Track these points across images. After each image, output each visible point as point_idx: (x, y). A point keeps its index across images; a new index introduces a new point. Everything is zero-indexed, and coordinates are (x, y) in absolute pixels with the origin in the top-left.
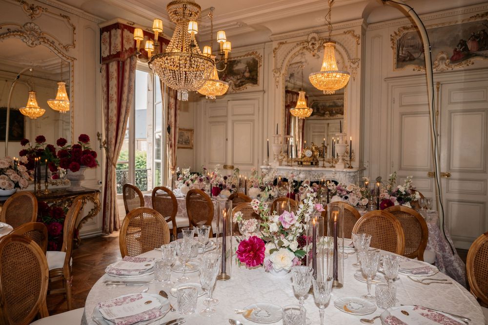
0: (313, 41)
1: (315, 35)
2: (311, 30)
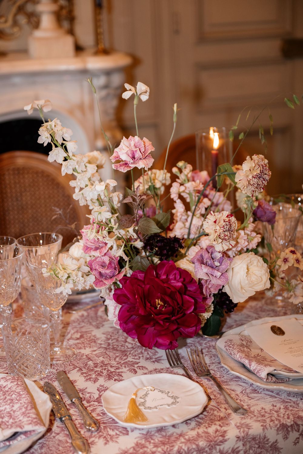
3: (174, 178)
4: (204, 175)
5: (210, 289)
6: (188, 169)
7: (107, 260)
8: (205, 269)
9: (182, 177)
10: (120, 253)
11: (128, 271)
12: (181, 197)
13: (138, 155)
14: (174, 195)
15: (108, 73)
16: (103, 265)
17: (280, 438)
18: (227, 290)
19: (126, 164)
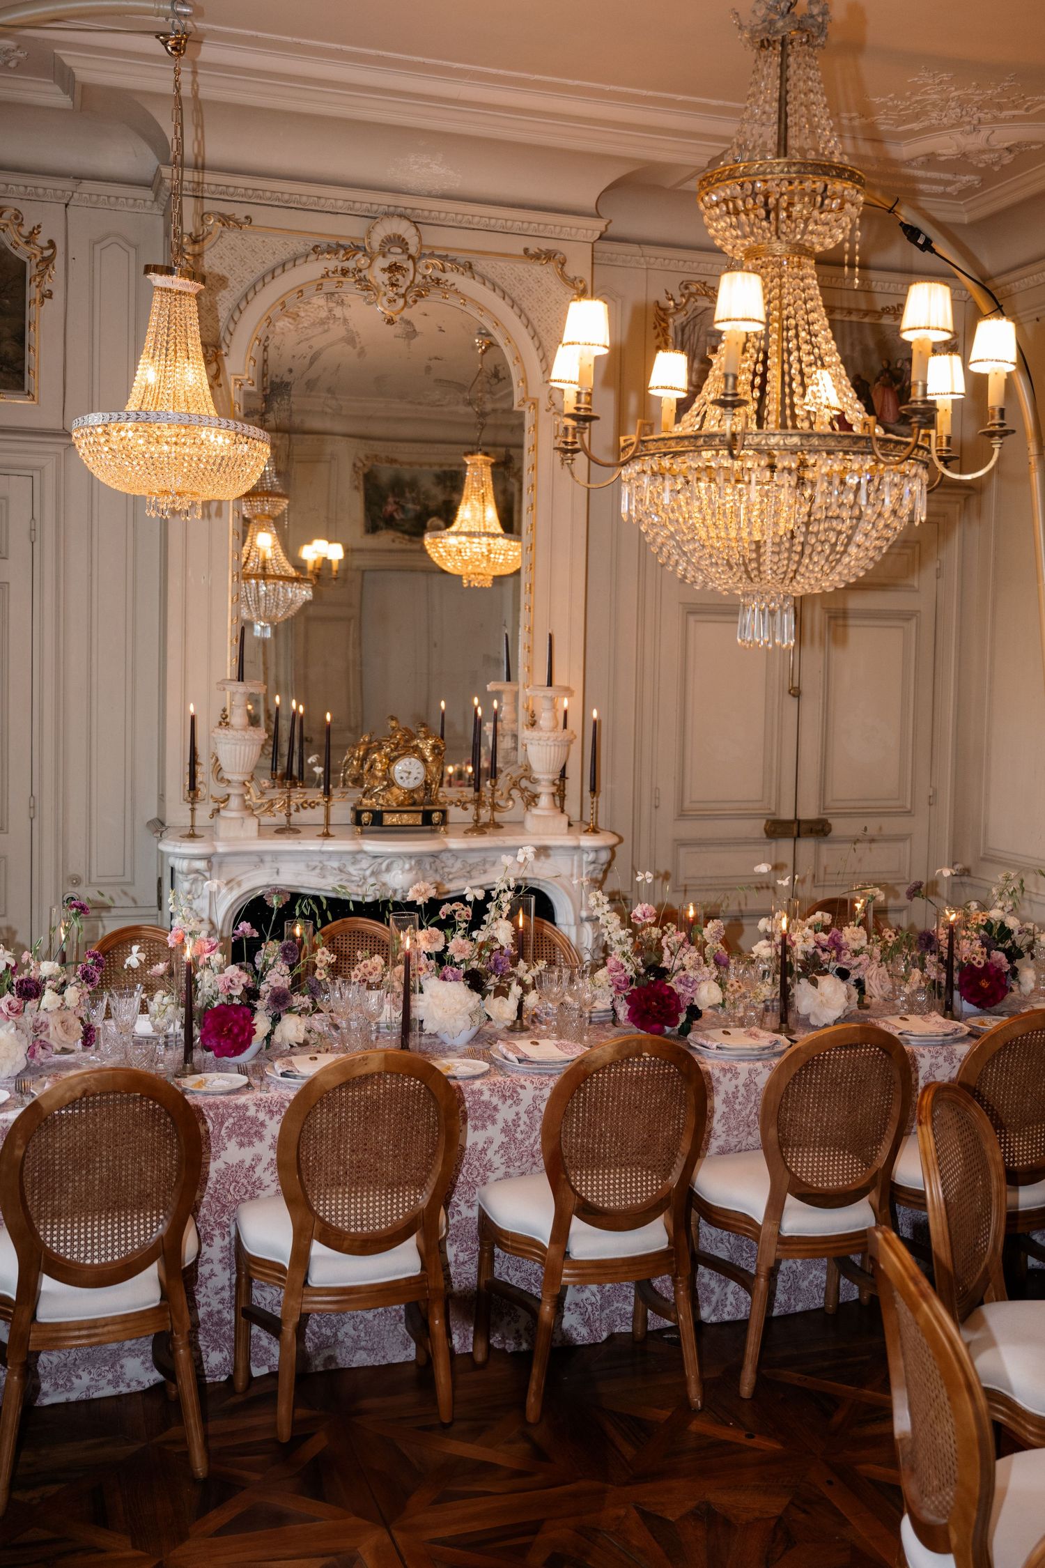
0: (396, 257)
1: (403, 228)
2: (387, 199)
3: (664, 933)
4: (684, 934)
5: (685, 1003)
6: (673, 928)
7: (623, 979)
8: (683, 987)
9: (669, 933)
10: (632, 973)
11: (634, 987)
12: (668, 946)
13: (647, 914)
14: (664, 944)
15: (597, 850)
16: (620, 981)
17: (721, 1075)
18: (696, 1003)
19: (640, 919)
